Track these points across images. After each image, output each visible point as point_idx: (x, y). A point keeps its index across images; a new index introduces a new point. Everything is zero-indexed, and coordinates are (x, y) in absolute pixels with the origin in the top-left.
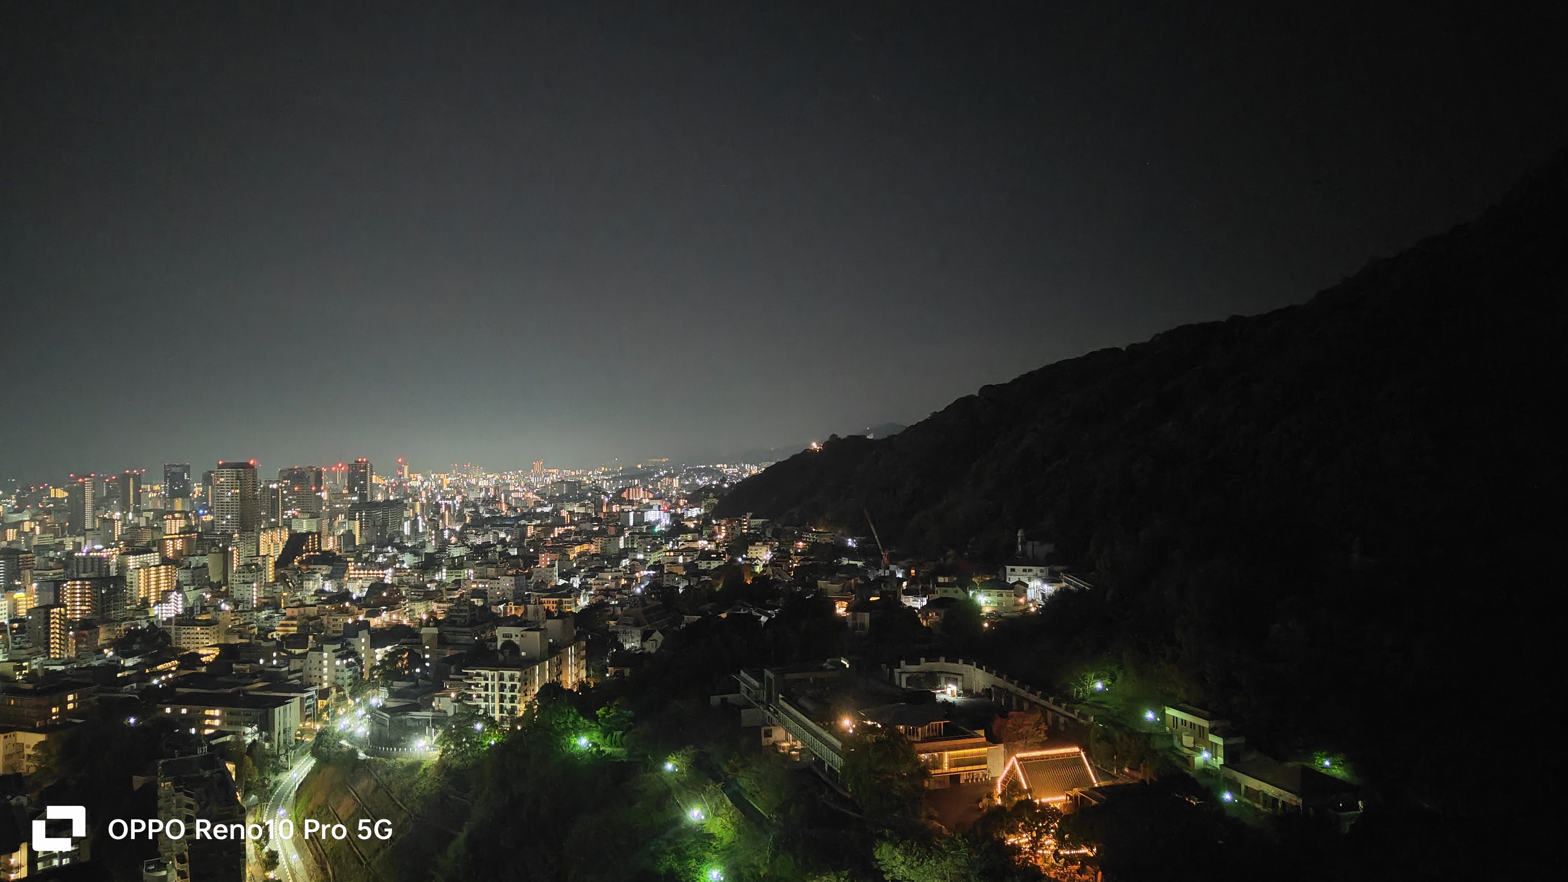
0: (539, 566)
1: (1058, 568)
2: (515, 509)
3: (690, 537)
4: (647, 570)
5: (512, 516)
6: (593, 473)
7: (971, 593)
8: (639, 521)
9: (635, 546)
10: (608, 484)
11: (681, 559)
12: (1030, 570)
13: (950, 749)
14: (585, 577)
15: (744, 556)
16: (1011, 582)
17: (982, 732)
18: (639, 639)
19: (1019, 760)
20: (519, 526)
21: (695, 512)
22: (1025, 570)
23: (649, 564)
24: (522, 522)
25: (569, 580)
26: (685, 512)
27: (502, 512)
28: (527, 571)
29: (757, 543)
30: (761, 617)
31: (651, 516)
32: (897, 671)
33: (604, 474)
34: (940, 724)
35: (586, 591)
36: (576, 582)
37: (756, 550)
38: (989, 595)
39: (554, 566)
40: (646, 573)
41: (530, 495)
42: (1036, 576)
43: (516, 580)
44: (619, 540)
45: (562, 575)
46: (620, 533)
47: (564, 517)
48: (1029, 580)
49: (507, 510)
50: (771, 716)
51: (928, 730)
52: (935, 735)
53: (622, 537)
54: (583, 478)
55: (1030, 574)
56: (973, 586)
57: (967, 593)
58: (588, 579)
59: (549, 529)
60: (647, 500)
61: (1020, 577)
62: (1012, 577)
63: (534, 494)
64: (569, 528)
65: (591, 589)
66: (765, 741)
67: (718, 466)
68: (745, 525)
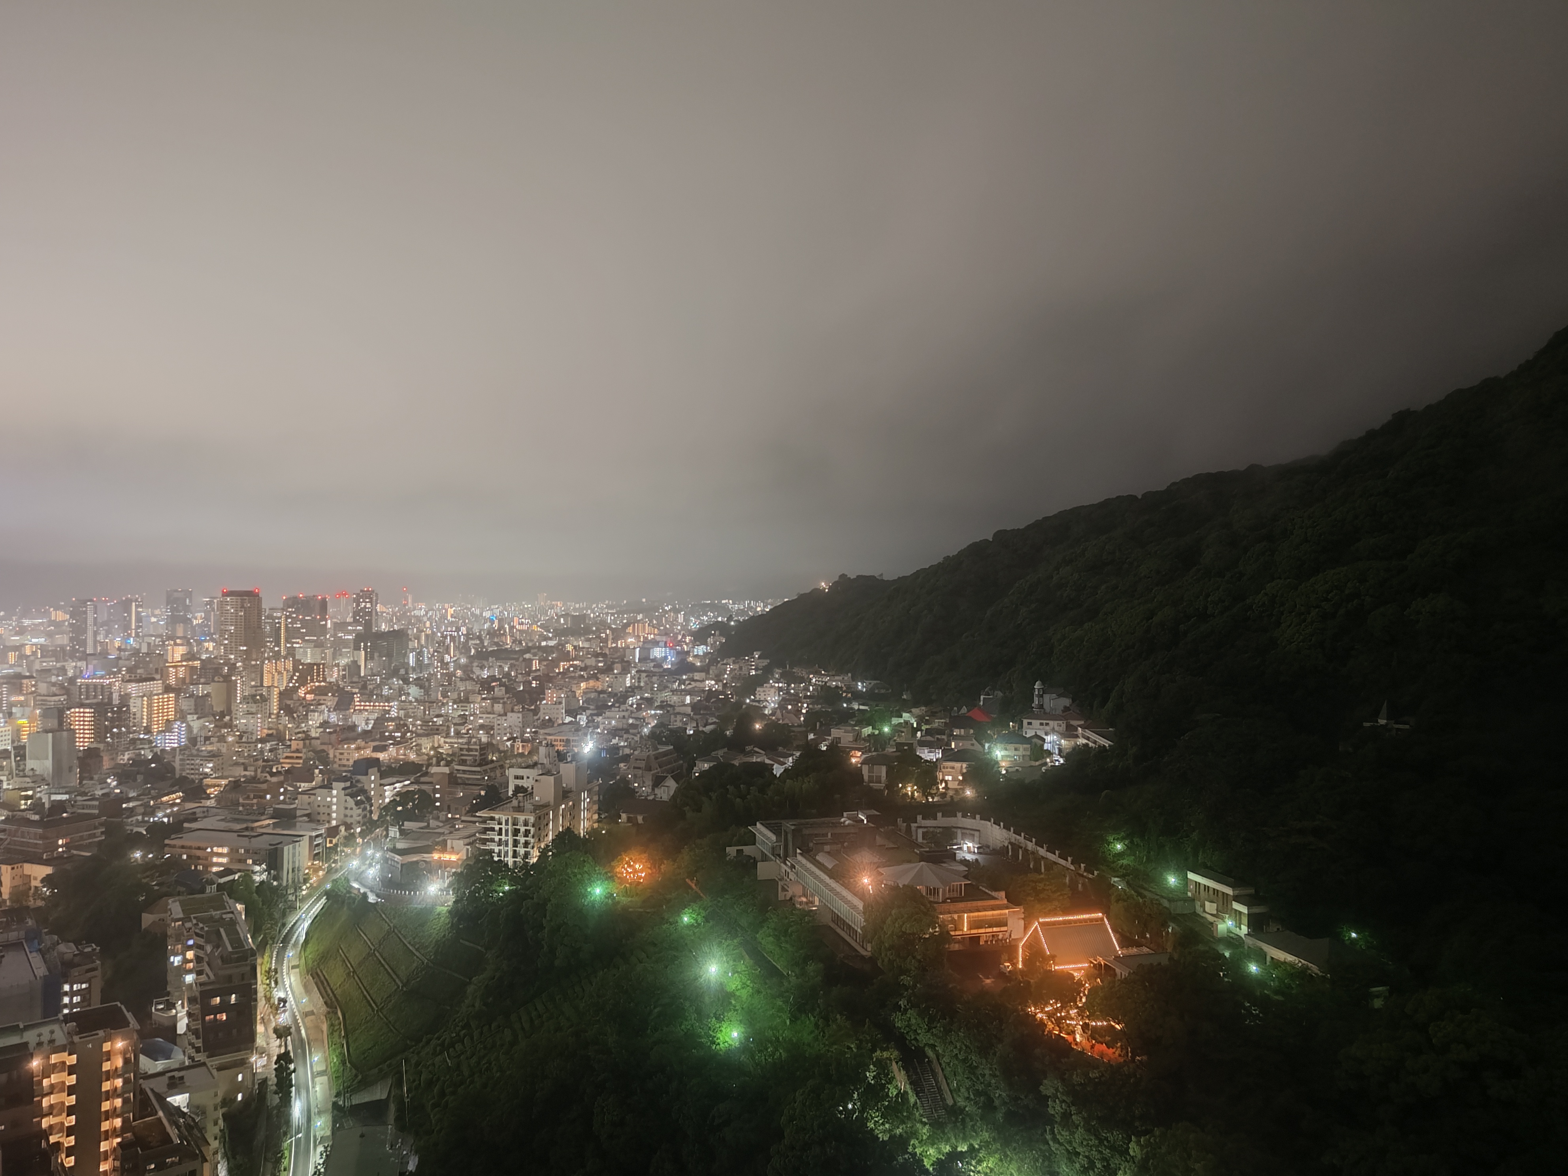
0: (544, 702)
1: (1074, 723)
2: (520, 643)
3: (697, 676)
4: (654, 710)
5: (517, 649)
6: (597, 606)
7: (987, 745)
8: (644, 659)
9: (642, 684)
10: (612, 618)
11: (688, 700)
12: (1047, 724)
13: (970, 911)
14: (592, 715)
15: (753, 697)
16: (1028, 736)
17: (1002, 894)
18: (650, 783)
19: (1041, 924)
20: (525, 659)
21: (701, 650)
22: (1042, 724)
23: (657, 704)
24: (527, 656)
25: (575, 718)
26: (692, 649)
27: (507, 644)
28: (533, 707)
29: (765, 685)
30: (773, 765)
31: (657, 653)
32: (913, 825)
33: (608, 607)
35: (595, 729)
36: (583, 720)
37: (764, 691)
38: (1006, 749)
39: (560, 703)
40: (653, 712)
41: (535, 627)
42: (1053, 730)
43: (523, 717)
44: (626, 678)
45: (569, 713)
46: (625, 670)
47: (569, 651)
48: (1046, 734)
49: (513, 643)
50: (789, 871)
51: (950, 891)
52: (956, 896)
53: (629, 675)
54: (587, 611)
55: (1047, 728)
56: (990, 739)
57: (984, 746)
58: (595, 718)
59: (555, 663)
60: (652, 636)
61: (1037, 731)
62: (1028, 731)
63: (538, 626)
64: (575, 662)
65: (598, 728)
66: (782, 896)
67: (724, 602)
68: (753, 665)
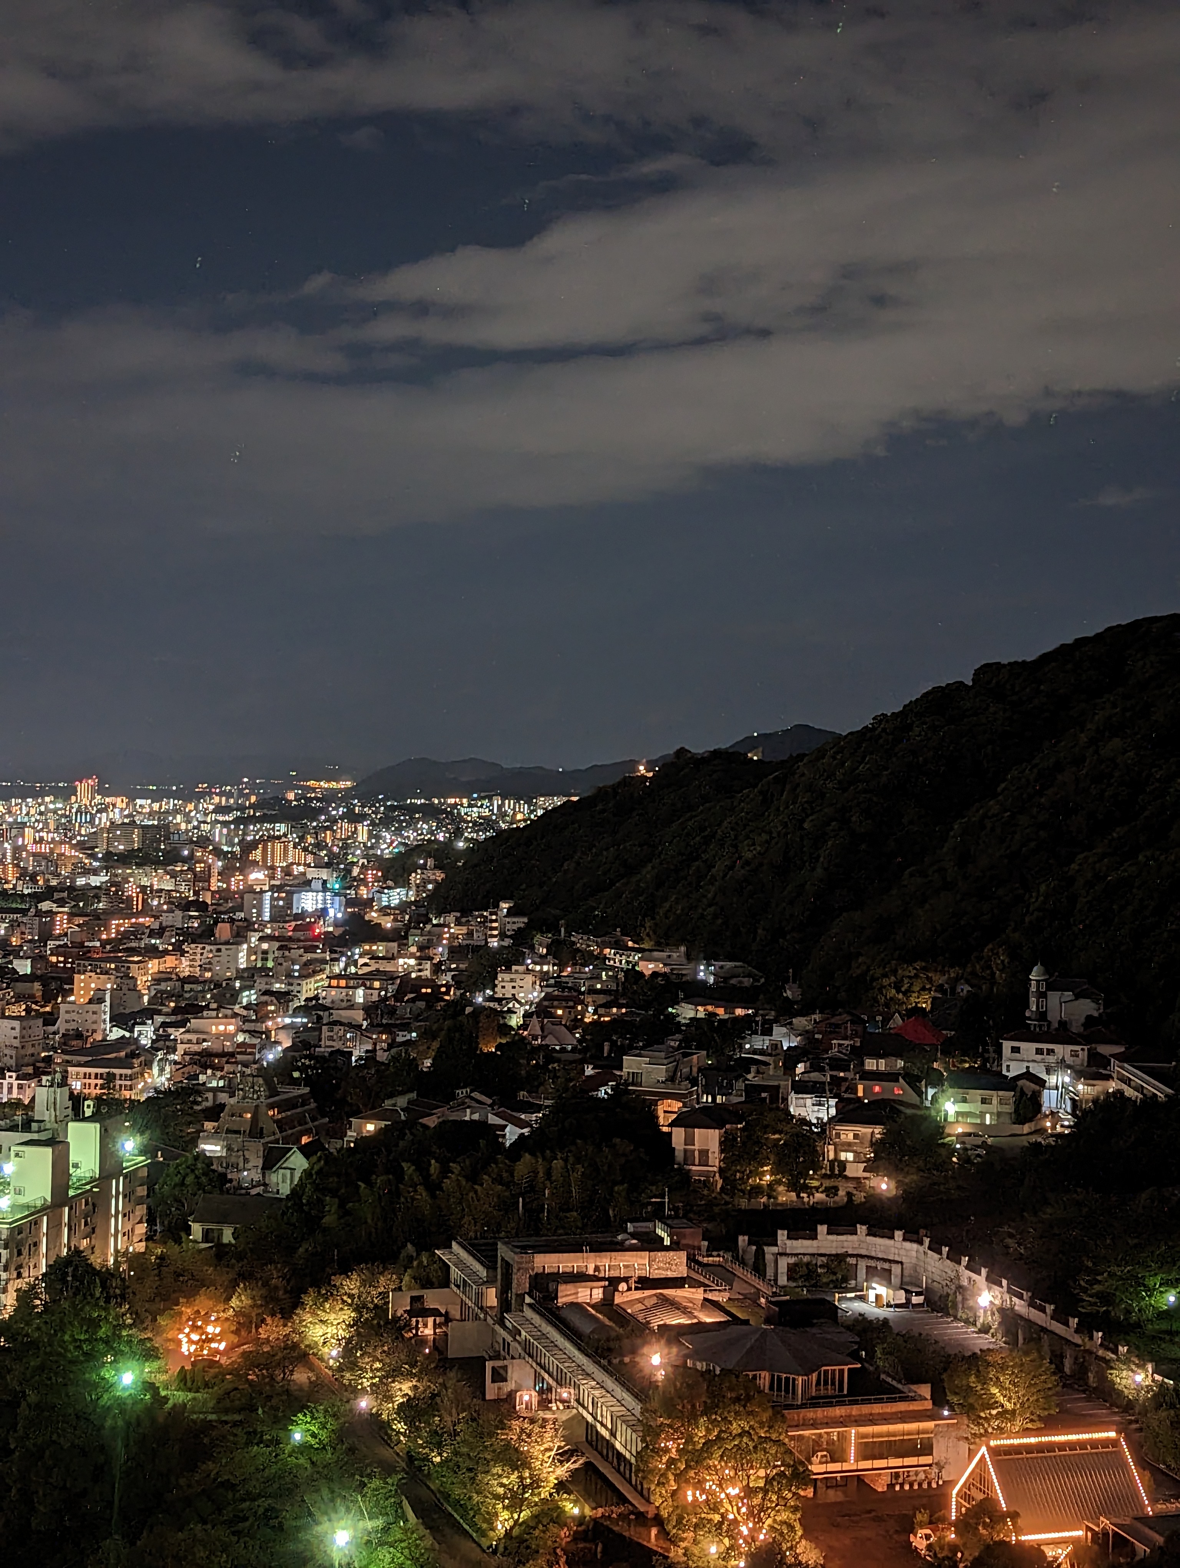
0: (72, 998)
1: (1105, 1050)
2: (33, 879)
3: (380, 948)
4: (291, 1016)
5: (26, 892)
6: (196, 808)
7: (931, 1092)
8: (280, 916)
9: (270, 964)
10: (225, 831)
11: (360, 996)
12: (1050, 1052)
13: (859, 1421)
14: (164, 1025)
15: (489, 992)
16: (1011, 1075)
17: (925, 1390)
18: (260, 1162)
19: (995, 1452)
20: (39, 914)
21: (396, 896)
22: (1039, 1051)
23: (297, 1004)
24: (45, 906)
25: (131, 1031)
26: (377, 896)
27: (7, 882)
28: (48, 1009)
29: (514, 968)
30: (506, 1126)
31: (308, 902)
32: (770, 1251)
33: (219, 809)
34: (842, 1372)
35: (168, 1053)
36: (146, 1034)
37: (512, 980)
38: (964, 1101)
39: (101, 1001)
40: (288, 1021)
41: (65, 849)
42: (1063, 1064)
43: (23, 1028)
44: (238, 951)
45: (118, 1020)
46: (240, 936)
47: (130, 898)
48: (1048, 1072)
49: (18, 879)
50: (509, 1339)
51: (818, 1383)
52: (830, 1393)
53: (245, 946)
54: (175, 818)
55: (1051, 1059)
56: (937, 1081)
57: (920, 1094)
58: (170, 1030)
59: (99, 919)
60: (301, 869)
61: (1030, 1065)
62: (1013, 1064)
63: (73, 847)
64: (141, 920)
65: (174, 1050)
66: (492, 1391)
67: (451, 801)
68: (495, 929)
